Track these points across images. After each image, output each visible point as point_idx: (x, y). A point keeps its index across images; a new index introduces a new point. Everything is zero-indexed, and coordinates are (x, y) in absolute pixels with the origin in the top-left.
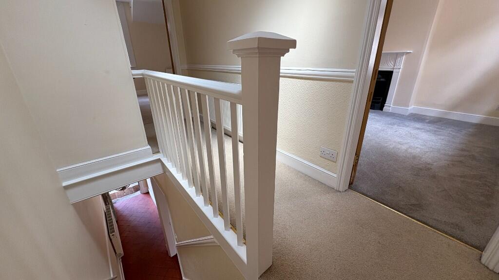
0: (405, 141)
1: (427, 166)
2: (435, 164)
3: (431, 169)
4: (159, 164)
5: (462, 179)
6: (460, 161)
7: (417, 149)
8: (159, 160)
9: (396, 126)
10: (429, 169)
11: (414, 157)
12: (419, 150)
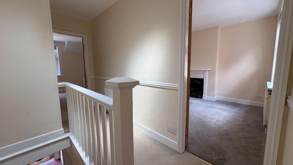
0: (215, 117)
1: (227, 132)
2: (230, 131)
3: (229, 134)
4: (68, 140)
5: (245, 140)
6: (243, 128)
7: (221, 122)
8: (68, 138)
9: (209, 108)
10: (228, 134)
11: (220, 127)
12: (222, 122)
